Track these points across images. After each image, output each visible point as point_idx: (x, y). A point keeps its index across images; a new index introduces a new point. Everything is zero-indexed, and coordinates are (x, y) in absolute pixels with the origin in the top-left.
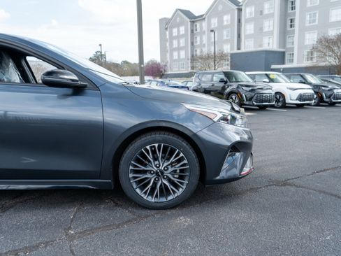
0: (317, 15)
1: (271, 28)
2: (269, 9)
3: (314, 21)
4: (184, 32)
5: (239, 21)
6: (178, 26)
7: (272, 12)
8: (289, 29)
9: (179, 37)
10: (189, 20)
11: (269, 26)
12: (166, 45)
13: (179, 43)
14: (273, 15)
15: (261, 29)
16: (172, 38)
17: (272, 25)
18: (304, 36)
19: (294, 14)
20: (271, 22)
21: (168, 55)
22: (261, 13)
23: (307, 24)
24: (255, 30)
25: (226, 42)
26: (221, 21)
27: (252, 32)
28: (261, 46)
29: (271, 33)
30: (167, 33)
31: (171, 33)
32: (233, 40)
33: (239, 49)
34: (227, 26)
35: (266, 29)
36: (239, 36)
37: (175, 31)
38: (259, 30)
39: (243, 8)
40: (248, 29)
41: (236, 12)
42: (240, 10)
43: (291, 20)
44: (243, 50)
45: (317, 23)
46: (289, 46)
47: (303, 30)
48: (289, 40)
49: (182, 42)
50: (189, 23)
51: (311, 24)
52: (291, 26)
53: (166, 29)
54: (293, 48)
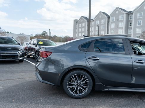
0: (142, 22)
1: (122, 26)
2: (121, 18)
3: (140, 24)
4: (84, 26)
5: (108, 22)
6: (82, 23)
7: (122, 19)
8: (129, 26)
9: (82, 27)
10: (86, 21)
11: (121, 25)
12: (76, 30)
13: (82, 30)
14: (123, 21)
15: (118, 26)
16: (79, 28)
17: (122, 25)
18: (136, 30)
19: (132, 21)
20: (122, 24)
21: (77, 35)
22: (118, 20)
23: (137, 25)
24: (115, 27)
25: (102, 30)
26: (100, 22)
27: (114, 27)
28: (117, 33)
29: (122, 28)
30: (77, 26)
31: (79, 26)
32: (105, 30)
33: (108, 34)
34: (103, 24)
35: (120, 26)
36: (108, 28)
37: (80, 25)
38: (117, 26)
39: (110, 17)
40: (112, 26)
41: (107, 19)
42: (109, 18)
43: (130, 23)
44: (110, 34)
45: (141, 25)
46: (129, 33)
47: (136, 27)
48: (129, 31)
49: (83, 30)
50: (87, 22)
51: (139, 25)
52: (130, 26)
53: (77, 24)
54: (131, 34)
